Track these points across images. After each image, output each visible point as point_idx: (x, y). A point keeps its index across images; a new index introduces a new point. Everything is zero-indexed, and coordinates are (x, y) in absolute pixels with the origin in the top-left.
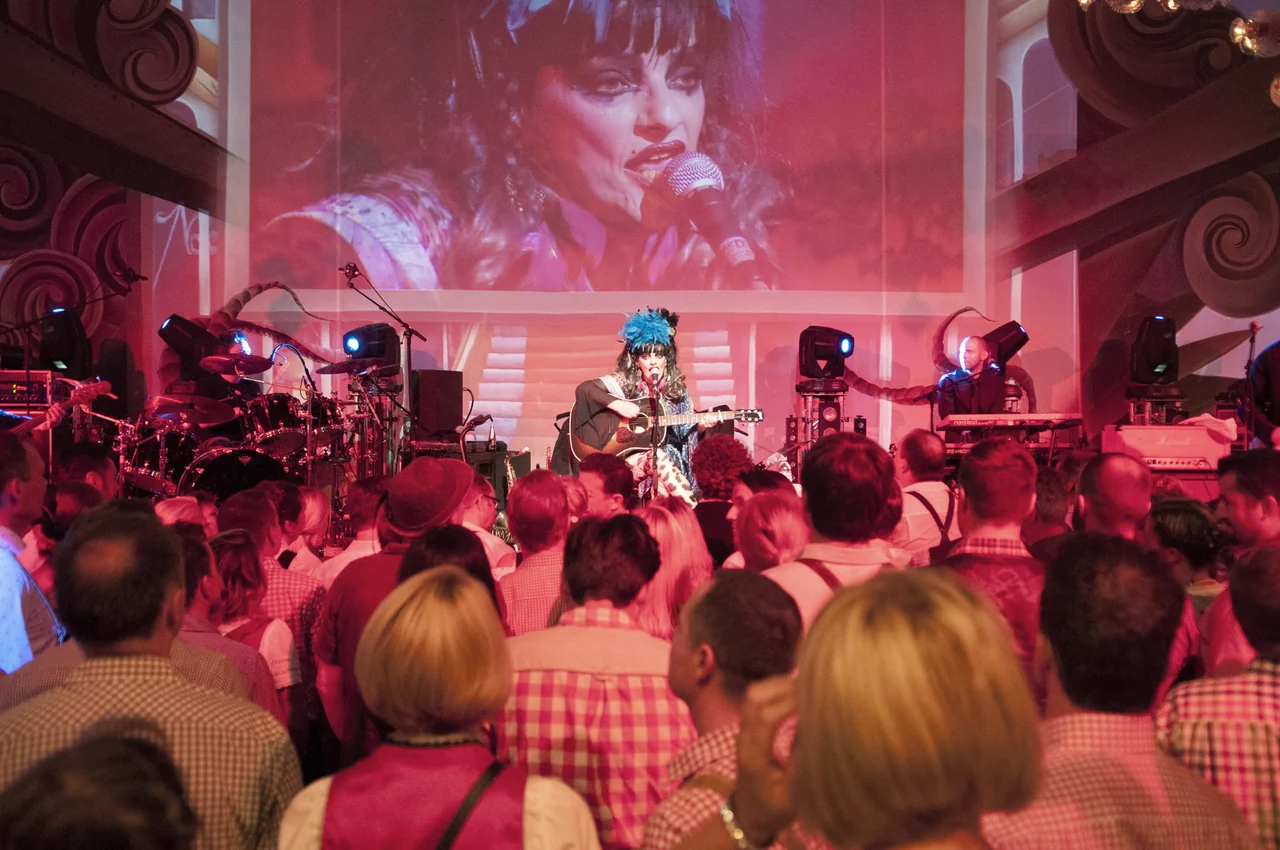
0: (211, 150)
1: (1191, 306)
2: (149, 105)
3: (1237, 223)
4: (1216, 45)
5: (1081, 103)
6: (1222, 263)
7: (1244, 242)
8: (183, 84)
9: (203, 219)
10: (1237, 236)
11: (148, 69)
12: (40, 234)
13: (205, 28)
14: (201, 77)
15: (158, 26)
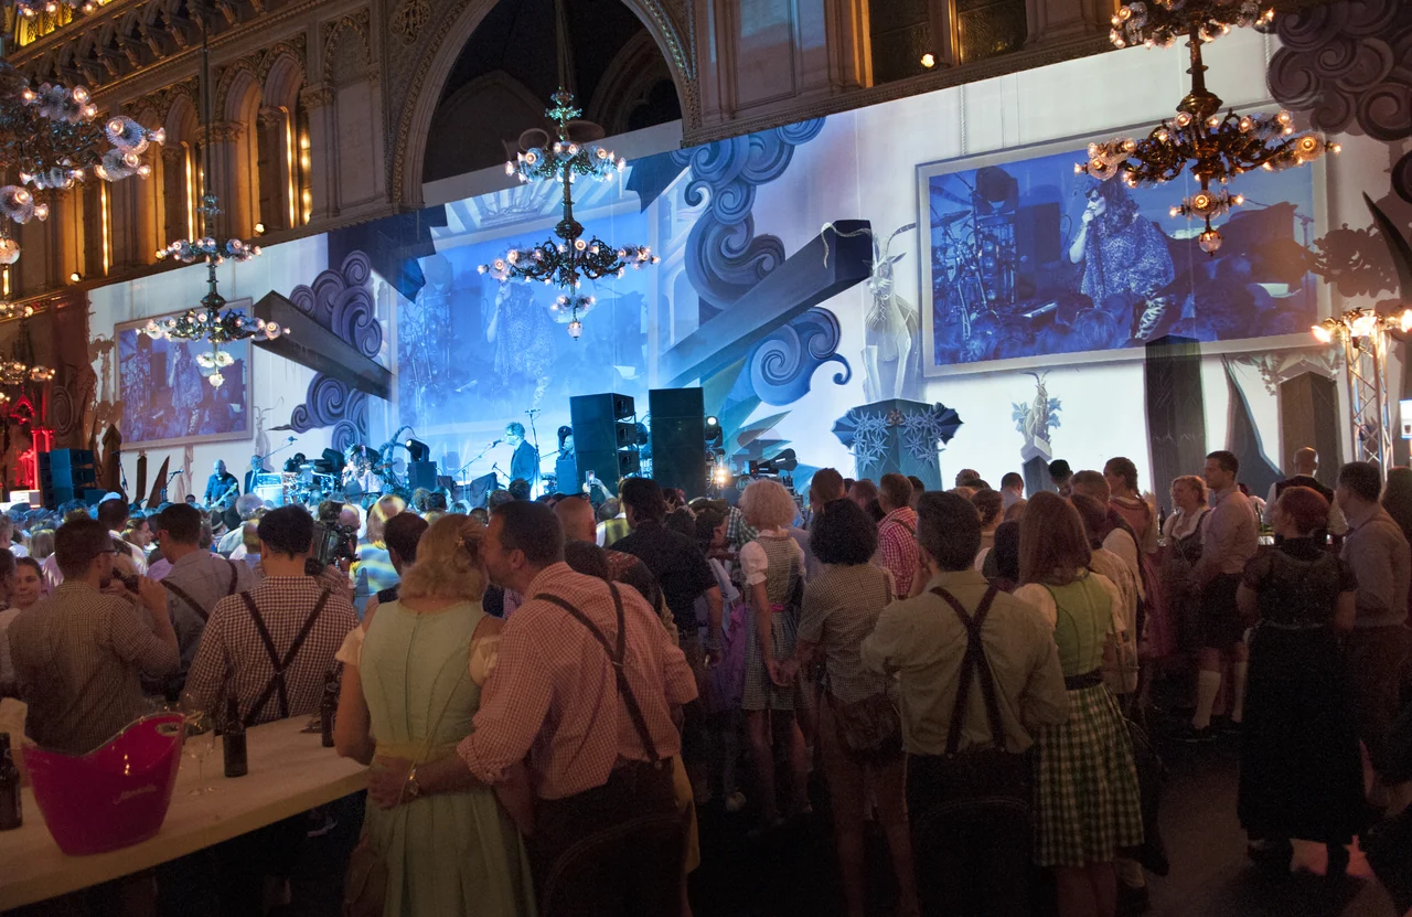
0: (386, 373)
1: (755, 401)
2: (369, 358)
3: (778, 354)
4: (765, 258)
5: (700, 298)
6: (769, 375)
7: (783, 363)
8: (378, 350)
9: (386, 401)
10: (778, 361)
11: (369, 343)
12: (341, 414)
13: (384, 324)
14: (384, 344)
15: (372, 326)
